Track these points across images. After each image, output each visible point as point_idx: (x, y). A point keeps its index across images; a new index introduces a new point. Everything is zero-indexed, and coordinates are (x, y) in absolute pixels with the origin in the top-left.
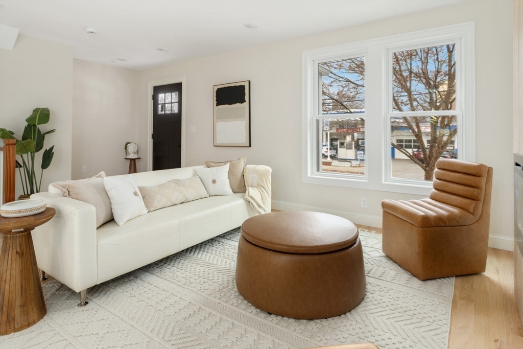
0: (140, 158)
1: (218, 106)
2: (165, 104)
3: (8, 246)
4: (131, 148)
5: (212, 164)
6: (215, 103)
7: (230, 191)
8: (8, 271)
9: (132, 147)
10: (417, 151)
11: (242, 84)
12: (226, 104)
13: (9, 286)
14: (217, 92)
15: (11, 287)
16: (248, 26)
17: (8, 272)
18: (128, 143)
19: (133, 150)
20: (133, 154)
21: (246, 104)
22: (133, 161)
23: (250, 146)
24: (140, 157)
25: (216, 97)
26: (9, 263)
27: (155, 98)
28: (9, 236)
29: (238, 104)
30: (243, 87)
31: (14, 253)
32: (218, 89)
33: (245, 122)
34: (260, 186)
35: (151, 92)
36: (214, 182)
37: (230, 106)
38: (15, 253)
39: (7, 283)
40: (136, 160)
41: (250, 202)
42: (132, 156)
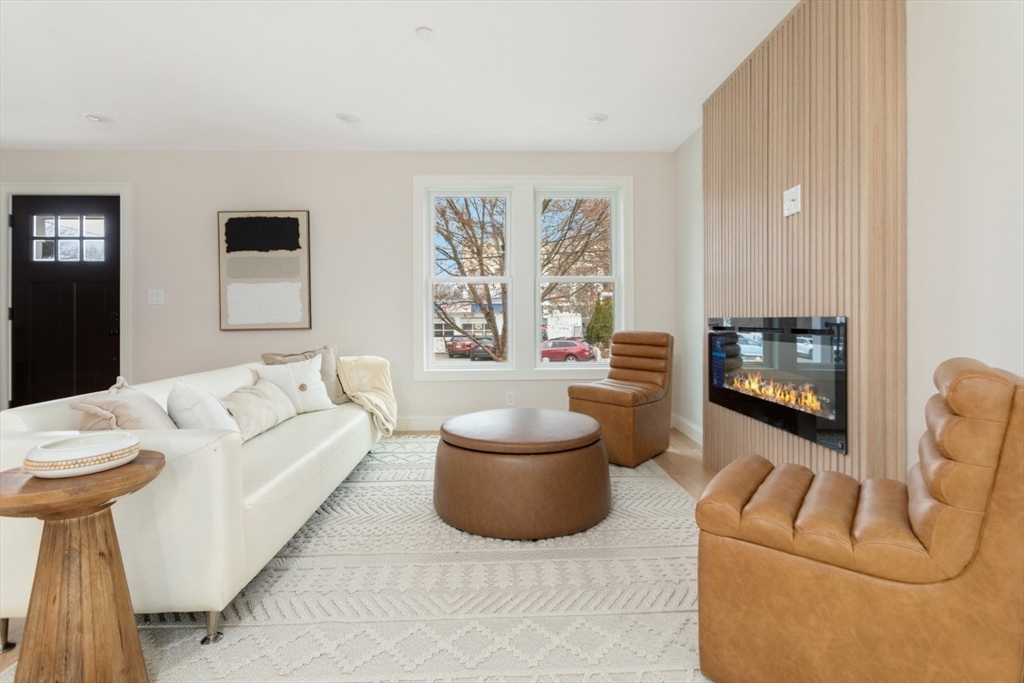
1: (233, 254)
2: (57, 238)
3: (75, 545)
5: (279, 358)
6: (224, 246)
7: (327, 401)
8: (85, 602)
10: (452, 340)
11: (292, 215)
12: (252, 249)
13: (91, 636)
14: (227, 225)
15: (97, 635)
16: (344, 118)
17: (86, 604)
21: (301, 253)
23: (311, 327)
25: (226, 234)
26: (86, 581)
27: (19, 223)
28: (74, 520)
29: (284, 251)
30: (295, 222)
31: (94, 556)
32: (231, 220)
33: (300, 284)
34: (377, 389)
35: (4, 208)
36: (303, 387)
37: (263, 254)
38: (97, 557)
39: (86, 631)
41: (372, 414)
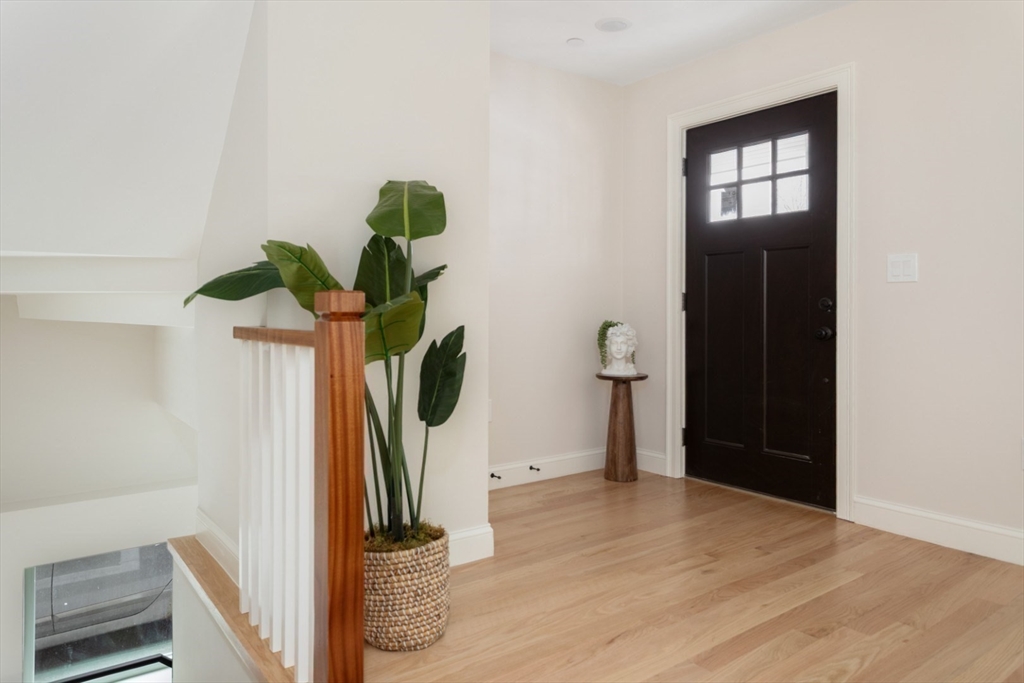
0: (642, 378)
4: (618, 343)
9: (621, 339)
18: (607, 326)
19: (624, 348)
20: (623, 361)
22: (622, 388)
24: (644, 372)
27: (694, 168)
35: (677, 151)
40: (632, 383)
42: (619, 369)
